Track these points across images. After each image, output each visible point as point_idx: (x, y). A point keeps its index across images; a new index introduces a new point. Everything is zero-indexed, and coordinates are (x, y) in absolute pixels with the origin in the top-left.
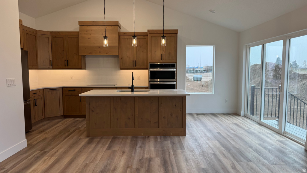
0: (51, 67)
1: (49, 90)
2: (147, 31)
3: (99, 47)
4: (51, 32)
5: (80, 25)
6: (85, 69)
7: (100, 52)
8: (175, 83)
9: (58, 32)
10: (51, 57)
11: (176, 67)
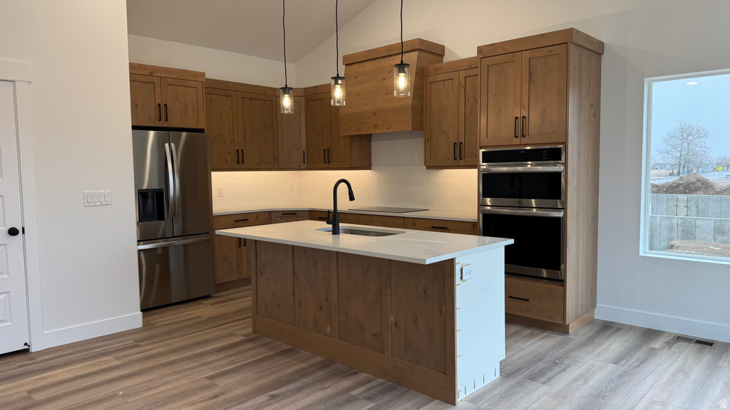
0: (305, 166)
1: (282, 215)
2: (475, 54)
3: (375, 114)
4: (305, 89)
5: (346, 65)
6: (369, 167)
7: (375, 126)
8: (560, 214)
9: (315, 87)
10: (304, 144)
11: (563, 160)
